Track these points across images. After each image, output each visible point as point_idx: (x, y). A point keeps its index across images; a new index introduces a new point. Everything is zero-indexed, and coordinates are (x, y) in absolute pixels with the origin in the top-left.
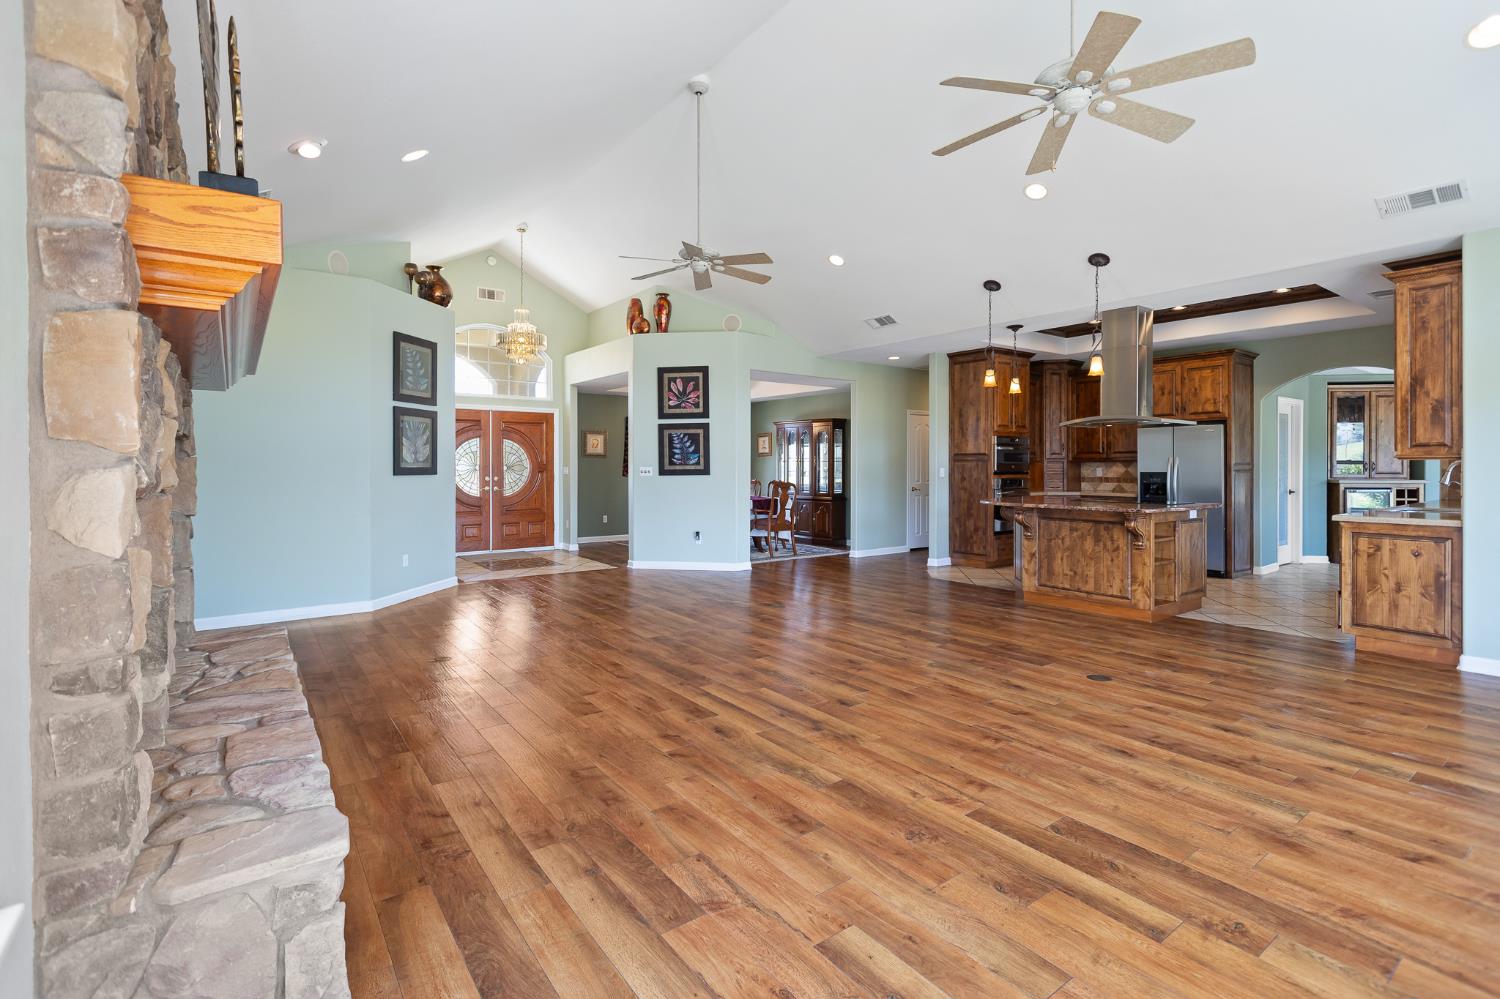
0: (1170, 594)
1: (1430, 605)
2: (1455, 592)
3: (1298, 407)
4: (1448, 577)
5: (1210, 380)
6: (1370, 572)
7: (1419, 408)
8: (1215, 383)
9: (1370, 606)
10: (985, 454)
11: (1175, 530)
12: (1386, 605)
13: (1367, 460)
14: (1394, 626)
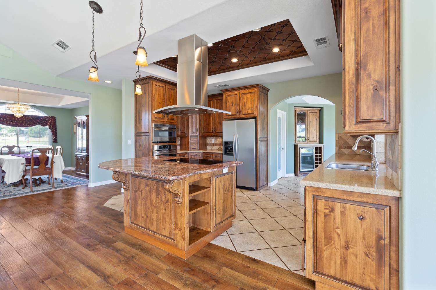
0: (208, 227)
1: (373, 264)
2: (393, 255)
3: (285, 115)
4: (387, 241)
5: (250, 99)
6: (326, 230)
7: (363, 88)
8: (252, 100)
9: (327, 258)
10: (148, 133)
11: (210, 183)
12: (338, 260)
13: (306, 137)
14: (344, 279)
